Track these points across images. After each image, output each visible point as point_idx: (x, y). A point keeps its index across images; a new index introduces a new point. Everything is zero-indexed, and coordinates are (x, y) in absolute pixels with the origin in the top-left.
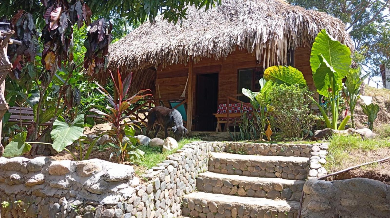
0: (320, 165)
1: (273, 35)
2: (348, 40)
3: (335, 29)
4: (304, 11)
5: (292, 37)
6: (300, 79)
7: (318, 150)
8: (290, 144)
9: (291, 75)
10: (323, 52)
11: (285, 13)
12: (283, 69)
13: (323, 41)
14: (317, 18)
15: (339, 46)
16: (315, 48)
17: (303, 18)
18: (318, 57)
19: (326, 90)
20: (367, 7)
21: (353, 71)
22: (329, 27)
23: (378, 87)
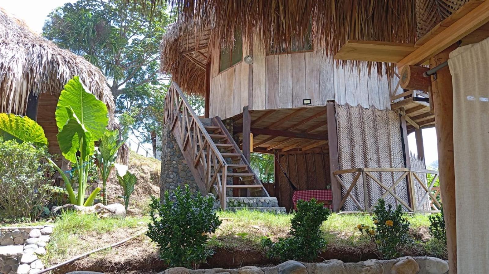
0: (35, 257)
1: (6, 70)
2: (109, 96)
3: (93, 79)
4: (55, 48)
5: (34, 78)
6: (39, 136)
7: (38, 235)
8: (10, 228)
9: (28, 129)
10: (74, 105)
11: (30, 45)
12: (16, 119)
13: (75, 91)
14: (71, 62)
15: (94, 101)
16: (63, 97)
17: (52, 57)
18: (66, 111)
19: (73, 154)
20: (143, 65)
21: (109, 133)
22: (85, 75)
23: (147, 156)
